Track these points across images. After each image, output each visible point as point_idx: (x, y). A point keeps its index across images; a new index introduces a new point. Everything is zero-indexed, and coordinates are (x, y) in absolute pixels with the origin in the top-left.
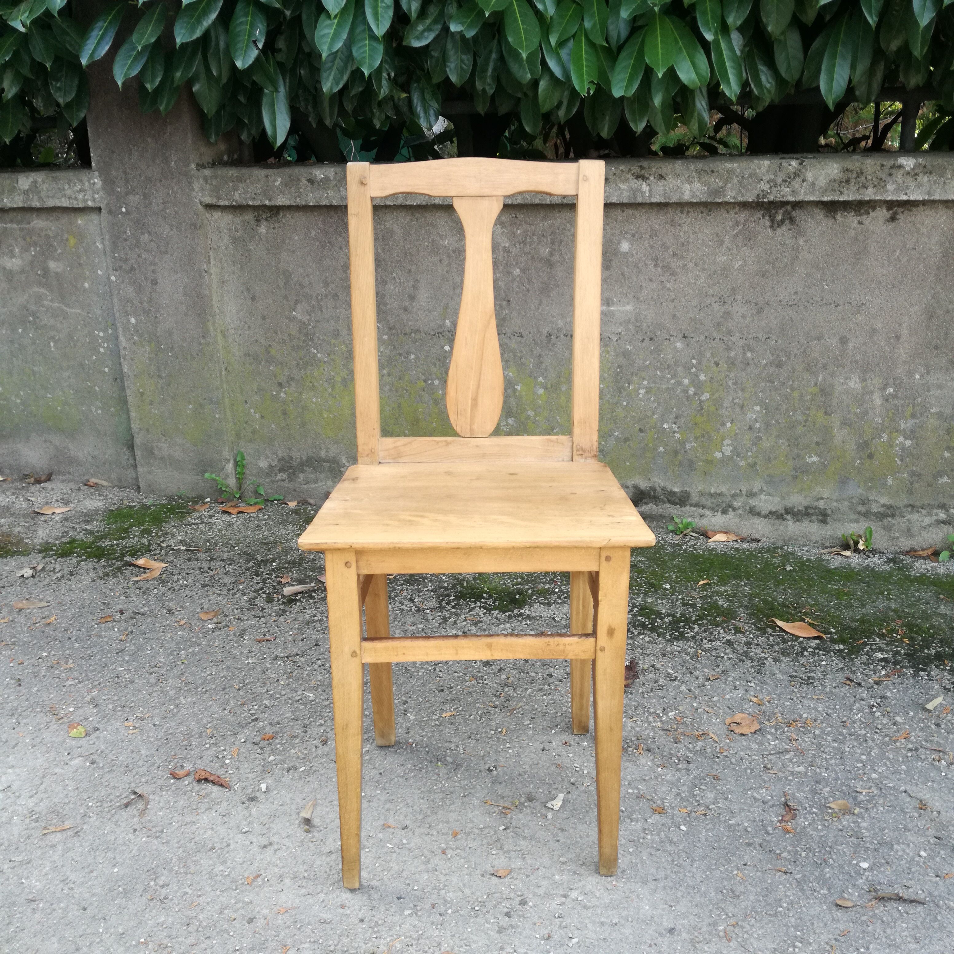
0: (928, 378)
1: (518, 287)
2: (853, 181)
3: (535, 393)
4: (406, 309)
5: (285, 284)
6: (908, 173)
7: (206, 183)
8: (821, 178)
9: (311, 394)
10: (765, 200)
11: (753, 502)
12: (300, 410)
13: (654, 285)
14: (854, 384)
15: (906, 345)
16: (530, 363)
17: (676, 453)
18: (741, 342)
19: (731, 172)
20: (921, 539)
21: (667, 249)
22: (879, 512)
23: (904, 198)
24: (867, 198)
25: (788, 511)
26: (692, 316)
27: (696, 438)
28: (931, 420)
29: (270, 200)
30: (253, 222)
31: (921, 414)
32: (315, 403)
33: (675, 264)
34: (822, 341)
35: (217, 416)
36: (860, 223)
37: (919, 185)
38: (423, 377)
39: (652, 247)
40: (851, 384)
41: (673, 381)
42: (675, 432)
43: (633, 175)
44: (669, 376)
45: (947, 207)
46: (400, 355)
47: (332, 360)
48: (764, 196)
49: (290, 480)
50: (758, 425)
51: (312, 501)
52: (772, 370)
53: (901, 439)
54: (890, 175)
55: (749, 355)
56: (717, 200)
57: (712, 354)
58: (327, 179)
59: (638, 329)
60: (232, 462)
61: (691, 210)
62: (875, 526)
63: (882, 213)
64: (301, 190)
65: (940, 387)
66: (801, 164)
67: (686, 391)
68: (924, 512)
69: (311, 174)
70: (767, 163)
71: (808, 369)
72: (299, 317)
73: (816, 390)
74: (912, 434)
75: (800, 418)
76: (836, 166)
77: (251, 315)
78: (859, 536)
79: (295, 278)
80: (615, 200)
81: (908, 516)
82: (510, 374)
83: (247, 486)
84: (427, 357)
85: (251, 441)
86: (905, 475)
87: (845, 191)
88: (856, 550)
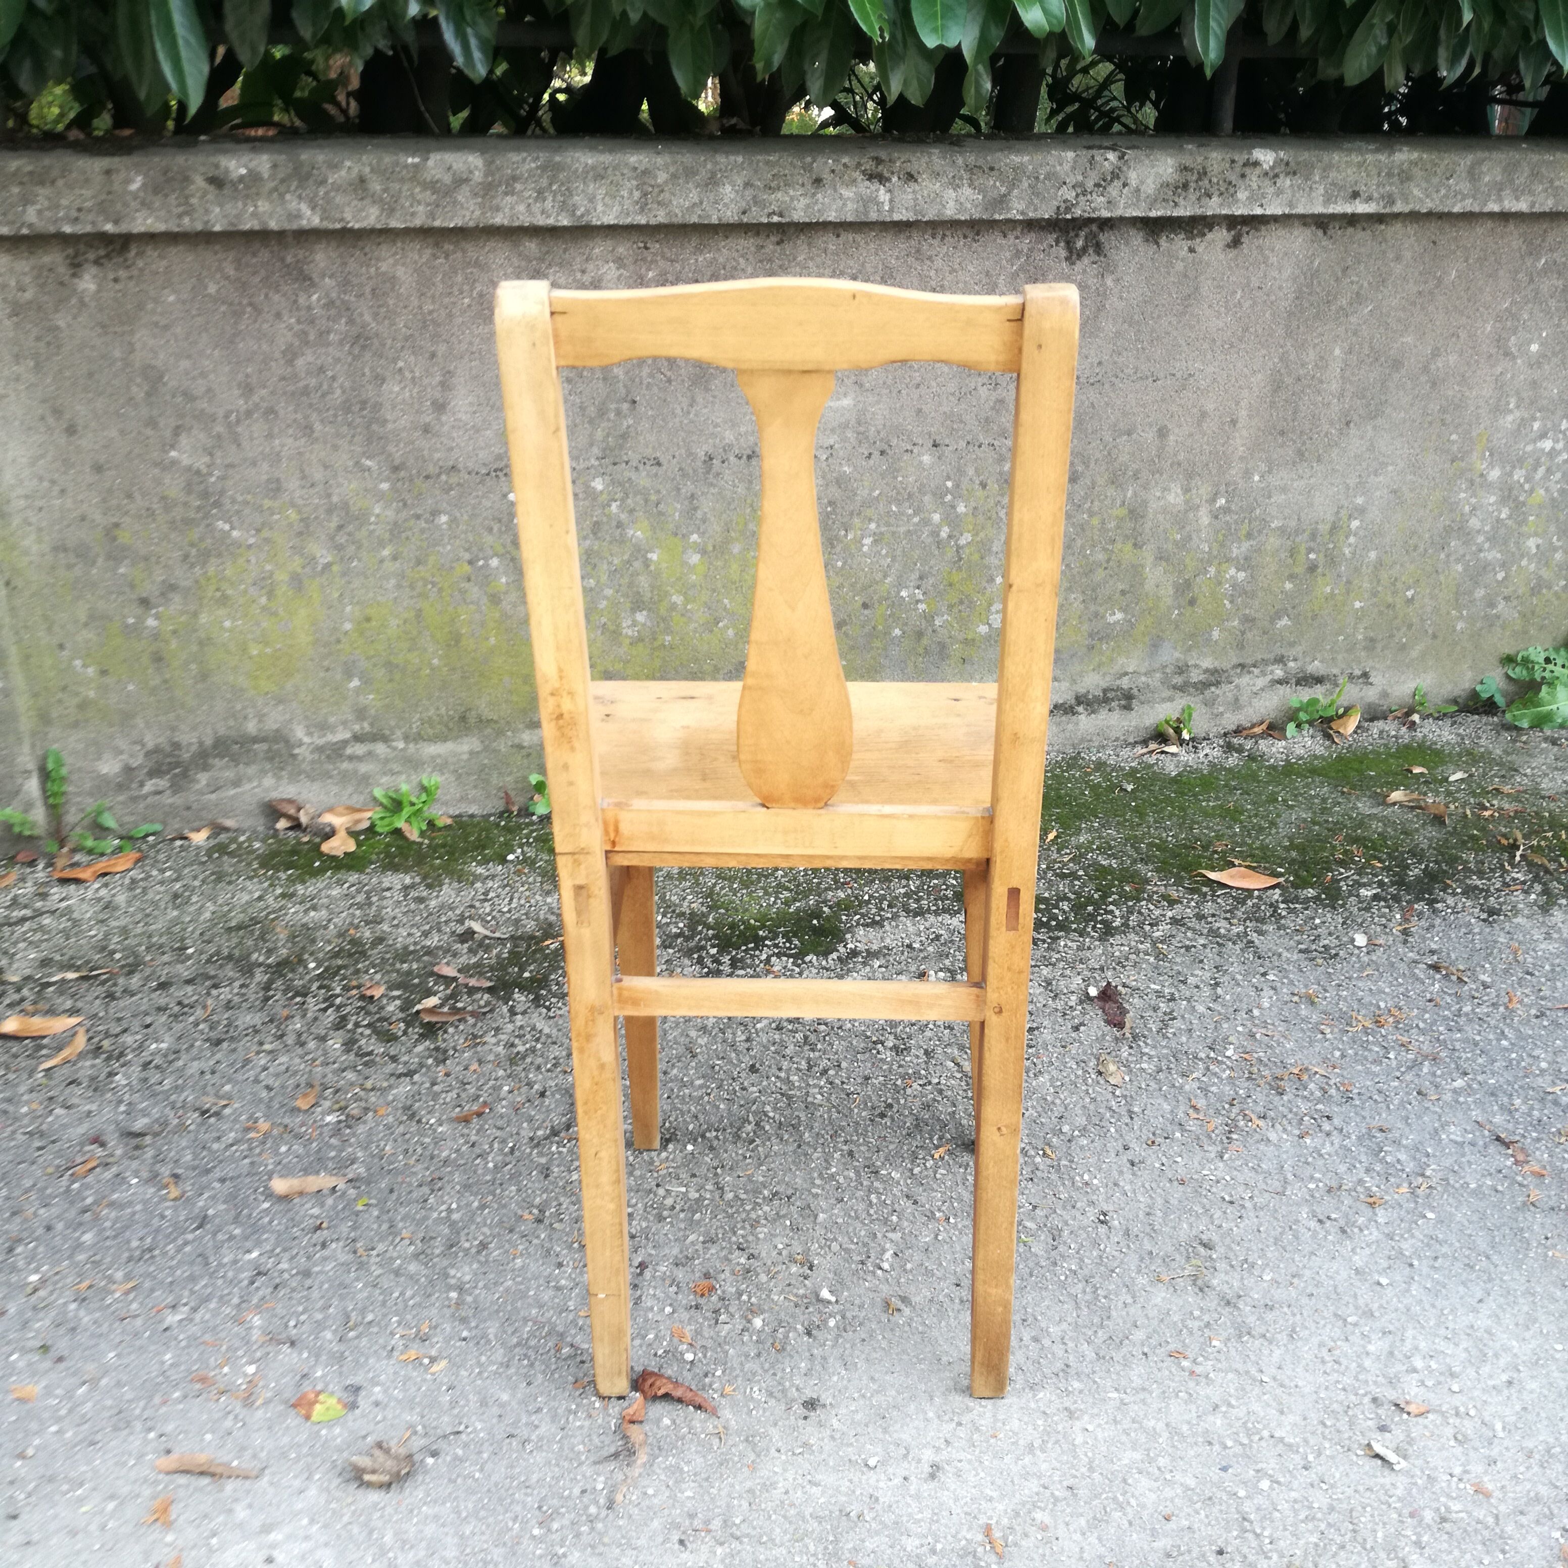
0: (1270, 478)
1: (651, 375)
2: (1193, 185)
3: (684, 564)
4: (426, 429)
5: (148, 394)
6: (1266, 174)
8: (1150, 181)
9: (221, 612)
10: (1069, 216)
12: (194, 648)
14: (1175, 497)
15: (1244, 433)
16: (675, 510)
17: (920, 635)
19: (1018, 170)
20: (1251, 711)
22: (1200, 682)
23: (1258, 211)
24: (1208, 213)
25: (1080, 700)
26: (947, 409)
27: (951, 607)
28: (1272, 540)
29: (116, 222)
30: (62, 269)
31: (1260, 532)
32: (231, 630)
34: (1134, 436)
36: (1192, 250)
37: (1279, 192)
38: (467, 556)
40: (1171, 498)
41: (916, 520)
42: (918, 601)
43: (864, 173)
44: (910, 511)
45: (1305, 225)
46: (418, 517)
47: (267, 540)
48: (1068, 210)
49: (176, 788)
51: (229, 823)
53: (1232, 571)
54: (1243, 176)
56: (997, 217)
57: (976, 470)
58: (254, 177)
59: (862, 437)
60: (35, 773)
61: (948, 233)
62: (1193, 701)
64: (192, 201)
65: (1284, 490)
66: (1121, 158)
67: (935, 534)
68: (1256, 671)
69: (217, 166)
70: (1070, 155)
71: (1113, 482)
72: (186, 460)
73: (1123, 512)
74: (1246, 563)
75: (1101, 556)
76: (1170, 161)
77: (67, 464)
78: (1179, 720)
79: (171, 381)
80: (832, 216)
81: (1237, 681)
82: (638, 533)
83: (72, 817)
84: (473, 516)
85: (76, 725)
86: (1236, 623)
87: (1181, 202)
88: (1182, 742)
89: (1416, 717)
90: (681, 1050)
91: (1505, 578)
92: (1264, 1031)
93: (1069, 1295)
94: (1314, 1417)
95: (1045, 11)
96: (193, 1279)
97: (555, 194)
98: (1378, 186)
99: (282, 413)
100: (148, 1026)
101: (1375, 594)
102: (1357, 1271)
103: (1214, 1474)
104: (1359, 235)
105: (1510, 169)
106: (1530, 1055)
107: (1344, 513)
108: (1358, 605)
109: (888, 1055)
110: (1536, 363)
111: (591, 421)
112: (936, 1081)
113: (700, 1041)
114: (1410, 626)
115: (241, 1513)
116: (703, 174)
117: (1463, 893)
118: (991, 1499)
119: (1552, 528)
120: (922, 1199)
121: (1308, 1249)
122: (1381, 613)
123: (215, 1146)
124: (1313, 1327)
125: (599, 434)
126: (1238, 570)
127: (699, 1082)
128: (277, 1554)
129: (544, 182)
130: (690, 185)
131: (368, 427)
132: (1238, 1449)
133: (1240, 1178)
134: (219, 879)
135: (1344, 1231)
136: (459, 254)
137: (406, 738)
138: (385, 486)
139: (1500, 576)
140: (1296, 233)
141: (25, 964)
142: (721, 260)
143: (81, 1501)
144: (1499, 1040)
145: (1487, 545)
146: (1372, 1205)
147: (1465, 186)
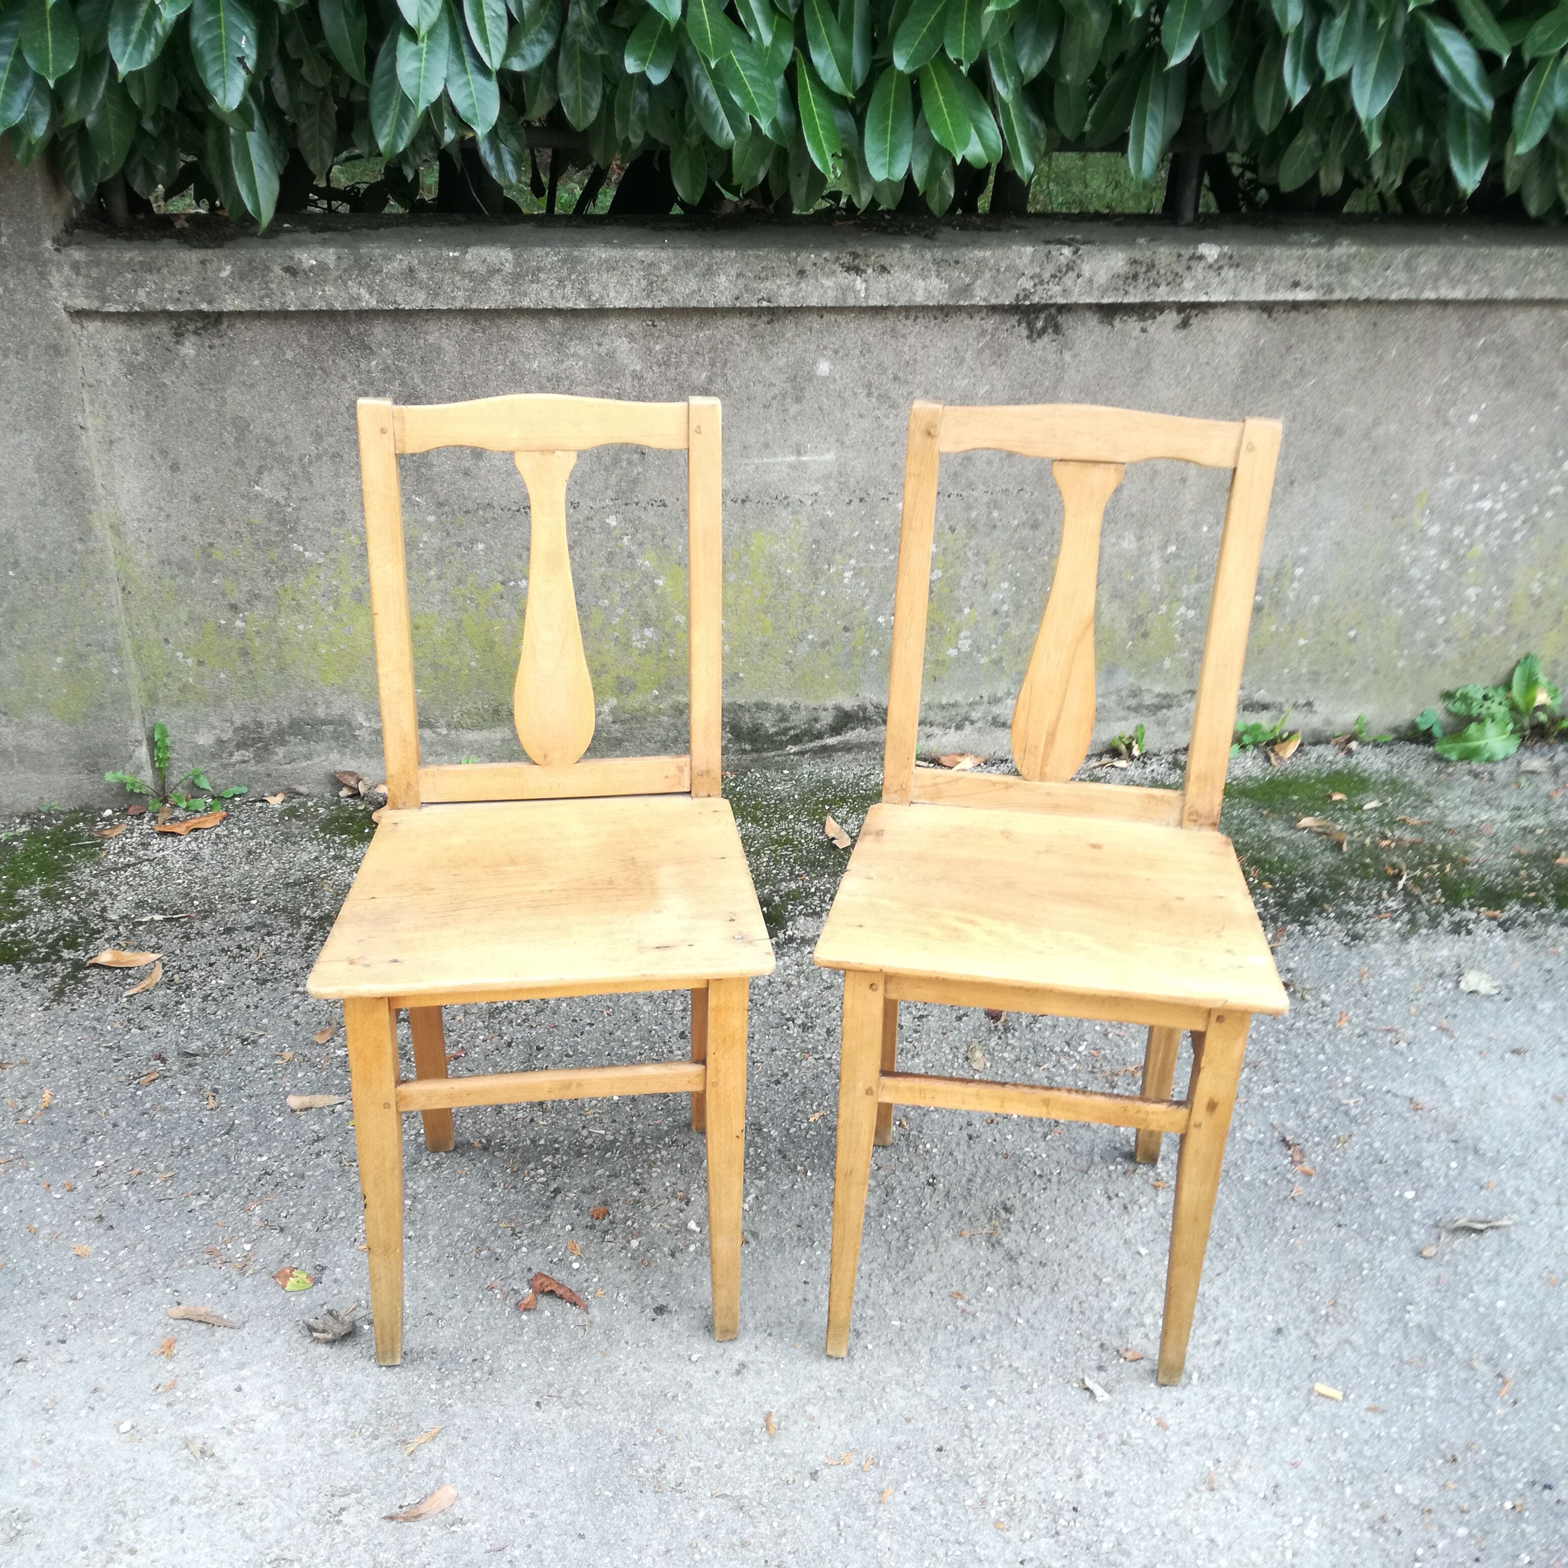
2: (1142, 276)
4: (466, 473)
5: (237, 440)
6: (1211, 266)
7: (78, 274)
8: (1101, 273)
9: (296, 618)
10: (1028, 303)
11: (996, 710)
12: (274, 646)
13: (867, 423)
15: (1194, 489)
16: (678, 544)
18: (986, 498)
19: (981, 262)
21: (885, 371)
22: (1152, 704)
23: (1204, 299)
24: (1158, 300)
29: (210, 303)
30: (168, 338)
31: (1208, 576)
32: (304, 633)
33: (896, 391)
35: (115, 671)
36: (1144, 330)
37: (1223, 282)
38: (500, 578)
39: (863, 368)
40: (1125, 544)
41: (892, 557)
43: (842, 265)
44: (886, 550)
45: (1250, 309)
46: (459, 544)
47: (334, 560)
48: (1026, 297)
49: (259, 759)
50: (1005, 608)
51: (302, 789)
52: (1026, 532)
53: (1182, 609)
54: (1189, 268)
55: (995, 514)
56: (961, 303)
57: (947, 516)
58: (322, 267)
59: (843, 486)
60: (145, 743)
61: (919, 316)
62: (1146, 721)
63: (1171, 318)
64: (272, 286)
66: (1075, 252)
69: (292, 258)
70: (1029, 250)
72: (267, 494)
74: (1195, 603)
76: (1121, 255)
77: (172, 494)
78: (1131, 738)
79: (256, 429)
80: (814, 302)
81: (1187, 705)
82: (646, 562)
83: (174, 778)
84: (505, 545)
85: (178, 704)
86: (1186, 654)
87: (1131, 289)
88: (1132, 758)
89: (1354, 745)
90: (629, 1014)
91: (1445, 623)
92: (1117, 1031)
93: (886, 1241)
94: (1048, 1354)
95: (985, 146)
96: (216, 1173)
97: (574, 281)
98: (1318, 276)
99: (346, 456)
100: (211, 965)
101: (1318, 633)
102: (1126, 1242)
103: (956, 1390)
104: (1302, 319)
105: (1446, 262)
106: (1339, 1070)
107: (1288, 561)
108: (1302, 642)
109: (794, 1031)
110: (1477, 431)
111: (606, 469)
112: (828, 1056)
113: (645, 1008)
114: (1352, 663)
115: (224, 1353)
116: (701, 267)
117: (1336, 918)
118: (777, 1393)
119: (1492, 579)
120: (790, 1154)
121: (1091, 1219)
122: (1324, 650)
123: (248, 1069)
124: (1074, 1283)
125: (613, 479)
126: (1188, 608)
127: (635, 1044)
128: (244, 1385)
129: (565, 272)
130: (691, 275)
131: (417, 470)
132: (980, 1374)
133: (1055, 1156)
134: (286, 840)
135: (1125, 1207)
136: (495, 330)
137: (448, 725)
138: (431, 519)
139: (1441, 620)
140: (1242, 315)
141: (124, 904)
142: (719, 336)
143: (111, 1334)
144: (1317, 1054)
145: (1427, 593)
146: (1156, 1187)
147: (1402, 277)
